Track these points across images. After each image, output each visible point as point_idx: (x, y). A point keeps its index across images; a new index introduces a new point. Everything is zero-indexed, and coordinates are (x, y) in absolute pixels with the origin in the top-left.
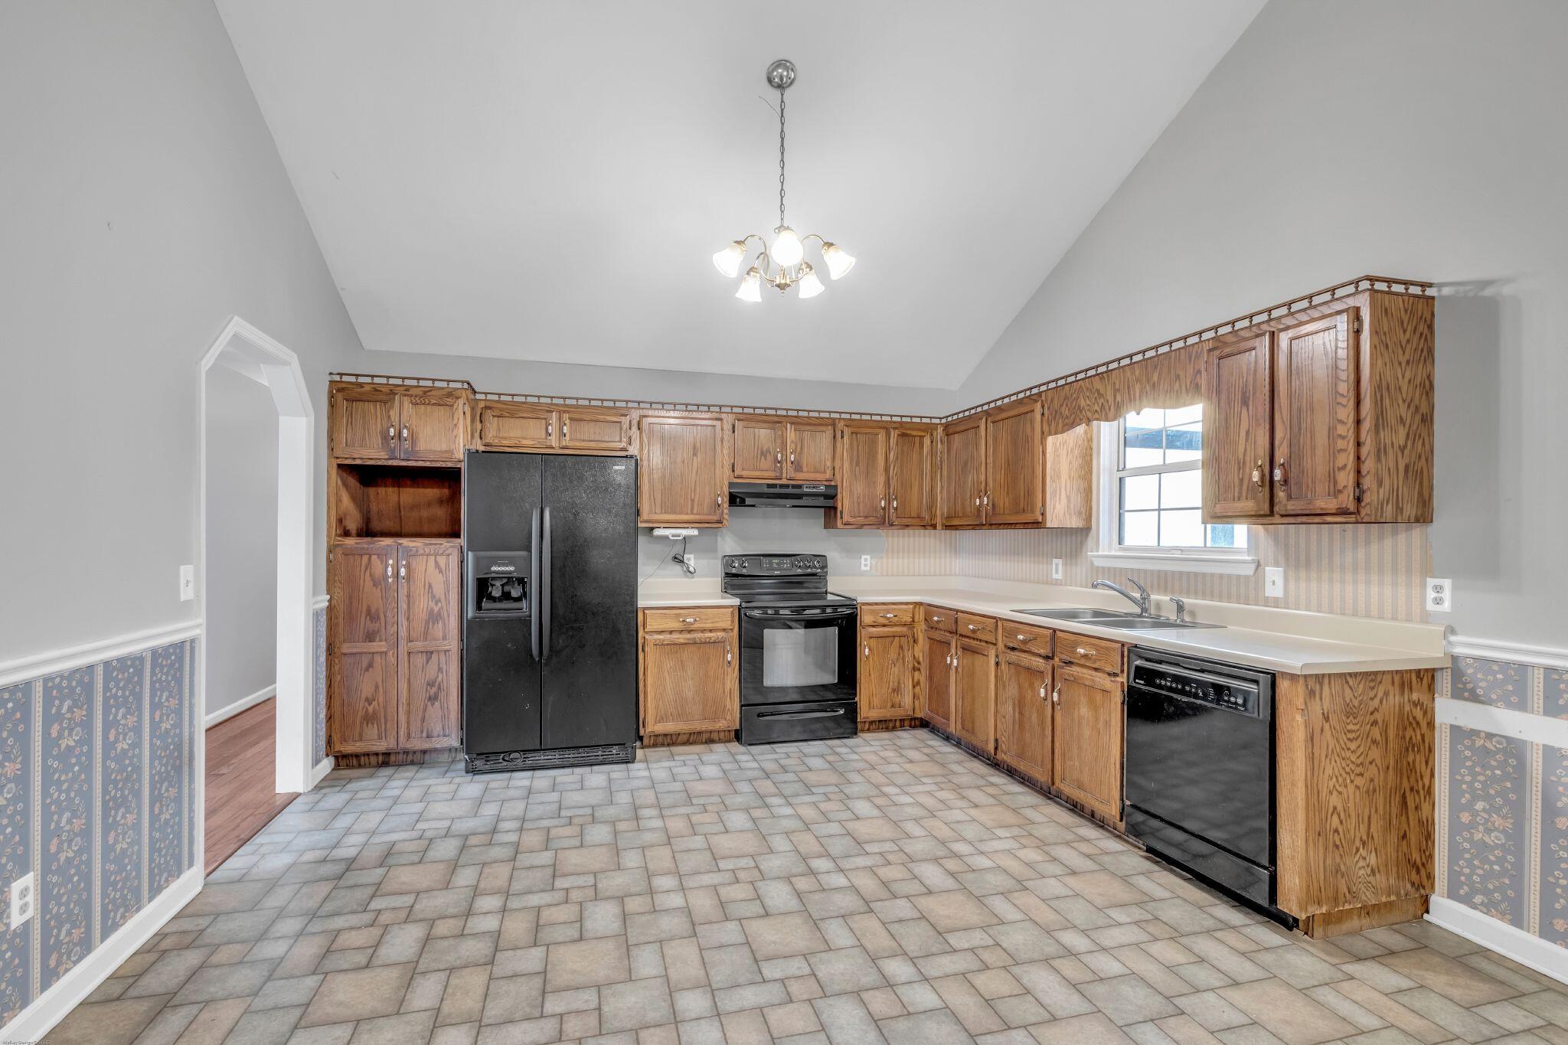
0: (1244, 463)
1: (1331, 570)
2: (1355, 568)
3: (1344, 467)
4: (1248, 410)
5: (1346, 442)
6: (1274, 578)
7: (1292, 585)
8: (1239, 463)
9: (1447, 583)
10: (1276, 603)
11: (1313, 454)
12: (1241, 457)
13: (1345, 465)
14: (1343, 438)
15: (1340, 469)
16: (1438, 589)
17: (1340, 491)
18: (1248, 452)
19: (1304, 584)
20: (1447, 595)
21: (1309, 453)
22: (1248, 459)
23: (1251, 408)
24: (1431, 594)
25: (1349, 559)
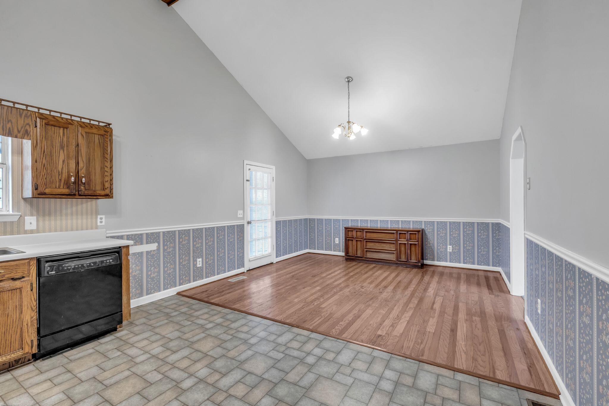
0: (62, 173)
1: (61, 215)
2: (72, 214)
3: (107, 181)
4: (64, 151)
5: (108, 173)
6: (31, 221)
7: (41, 223)
8: (59, 173)
9: (103, 216)
10: (32, 232)
11: (95, 175)
12: (60, 170)
13: (108, 181)
14: (107, 172)
15: (106, 182)
16: (101, 219)
17: (106, 189)
18: (64, 169)
19: (48, 222)
20: (103, 220)
21: (93, 174)
22: (64, 172)
23: (65, 151)
24: (99, 220)
25: (69, 211)
